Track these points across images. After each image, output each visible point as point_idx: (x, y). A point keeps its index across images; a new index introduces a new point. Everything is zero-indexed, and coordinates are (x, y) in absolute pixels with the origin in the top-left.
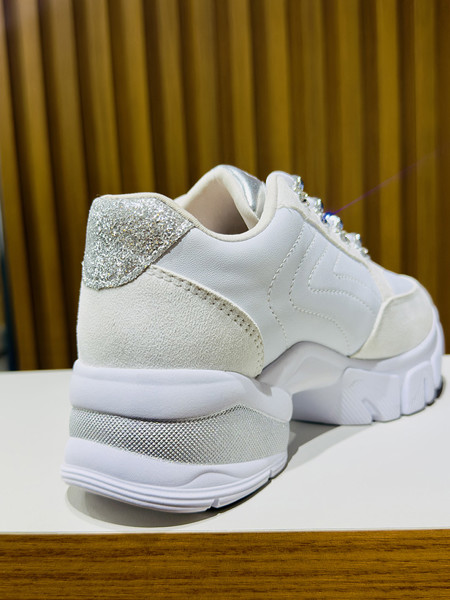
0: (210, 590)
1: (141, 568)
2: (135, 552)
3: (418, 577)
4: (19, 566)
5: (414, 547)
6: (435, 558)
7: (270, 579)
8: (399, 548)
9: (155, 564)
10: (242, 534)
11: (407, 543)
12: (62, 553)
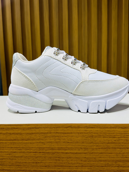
0: (49, 137)
1: (34, 132)
2: (33, 128)
3: (94, 134)
4: (7, 131)
5: (92, 128)
6: (97, 130)
7: (62, 134)
8: (89, 128)
9: (37, 131)
10: (56, 124)
11: (91, 126)
12: (17, 128)
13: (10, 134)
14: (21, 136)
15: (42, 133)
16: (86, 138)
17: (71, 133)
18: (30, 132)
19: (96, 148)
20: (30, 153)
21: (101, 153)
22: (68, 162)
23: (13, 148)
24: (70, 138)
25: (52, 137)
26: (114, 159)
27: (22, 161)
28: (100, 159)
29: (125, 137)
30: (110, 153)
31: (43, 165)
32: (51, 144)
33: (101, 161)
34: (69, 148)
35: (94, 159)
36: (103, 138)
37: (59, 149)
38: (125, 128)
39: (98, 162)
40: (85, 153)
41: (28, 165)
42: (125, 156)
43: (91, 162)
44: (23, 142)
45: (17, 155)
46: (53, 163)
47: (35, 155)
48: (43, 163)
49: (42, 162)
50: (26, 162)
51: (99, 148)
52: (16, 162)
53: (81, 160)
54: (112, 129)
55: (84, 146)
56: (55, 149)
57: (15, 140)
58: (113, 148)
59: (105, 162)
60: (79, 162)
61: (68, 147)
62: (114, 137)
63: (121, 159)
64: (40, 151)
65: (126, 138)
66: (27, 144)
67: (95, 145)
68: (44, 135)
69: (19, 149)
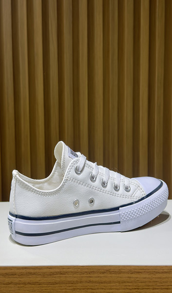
17: (110, 282)
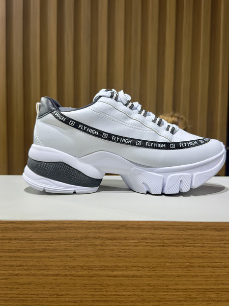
13: (11, 239)
14: (31, 243)
15: (71, 238)
16: (151, 248)
18: (50, 237)
19: (170, 268)
20: (47, 276)
21: (179, 276)
22: (118, 293)
23: (14, 267)
24: (123, 248)
25: (91, 246)
26: (201, 287)
27: (30, 293)
28: (177, 287)
29: (221, 247)
30: (194, 276)
31: (70, 299)
32: (87, 259)
33: (178, 290)
34: (119, 267)
35: (165, 288)
36: (182, 249)
37: (102, 268)
38: (222, 230)
39: (173, 292)
40: (149, 277)
41: (41, 299)
42: (220, 281)
43: (159, 293)
44: (35, 254)
45: (20, 281)
46: (89, 295)
47: (56, 280)
48: (70, 296)
49: (70, 293)
50: (37, 294)
51: (175, 267)
52: (19, 294)
53: (142, 290)
54: (199, 232)
55: (147, 262)
56: (93, 269)
57: (19, 251)
58: (199, 266)
59: (184, 292)
60: (137, 293)
61: (118, 264)
62: (202, 247)
63: (213, 287)
64: (66, 273)
65: (224, 249)
66: (42, 259)
67: (167, 260)
68: (74, 242)
69: (25, 268)
